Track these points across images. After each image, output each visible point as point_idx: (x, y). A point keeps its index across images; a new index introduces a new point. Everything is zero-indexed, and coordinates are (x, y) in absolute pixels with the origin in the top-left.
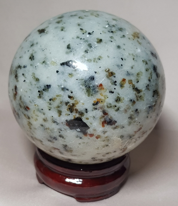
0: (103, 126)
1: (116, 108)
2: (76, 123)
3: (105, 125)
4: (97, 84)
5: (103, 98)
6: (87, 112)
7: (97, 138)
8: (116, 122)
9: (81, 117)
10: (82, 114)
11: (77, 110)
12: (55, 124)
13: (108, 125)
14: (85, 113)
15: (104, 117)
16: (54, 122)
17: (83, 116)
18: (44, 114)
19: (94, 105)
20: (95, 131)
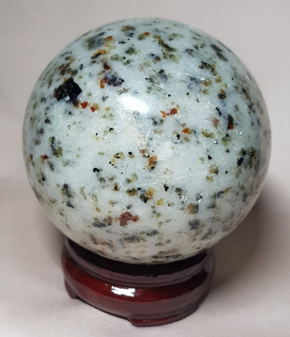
0: (102, 87)
1: (125, 61)
2: (65, 89)
3: (106, 85)
4: (105, 37)
5: (107, 49)
6: (81, 69)
7: (93, 109)
8: (123, 81)
9: (72, 77)
10: (74, 72)
11: (69, 70)
12: (43, 102)
13: (109, 84)
15: (104, 72)
17: (76, 75)
19: (93, 58)
20: (90, 97)
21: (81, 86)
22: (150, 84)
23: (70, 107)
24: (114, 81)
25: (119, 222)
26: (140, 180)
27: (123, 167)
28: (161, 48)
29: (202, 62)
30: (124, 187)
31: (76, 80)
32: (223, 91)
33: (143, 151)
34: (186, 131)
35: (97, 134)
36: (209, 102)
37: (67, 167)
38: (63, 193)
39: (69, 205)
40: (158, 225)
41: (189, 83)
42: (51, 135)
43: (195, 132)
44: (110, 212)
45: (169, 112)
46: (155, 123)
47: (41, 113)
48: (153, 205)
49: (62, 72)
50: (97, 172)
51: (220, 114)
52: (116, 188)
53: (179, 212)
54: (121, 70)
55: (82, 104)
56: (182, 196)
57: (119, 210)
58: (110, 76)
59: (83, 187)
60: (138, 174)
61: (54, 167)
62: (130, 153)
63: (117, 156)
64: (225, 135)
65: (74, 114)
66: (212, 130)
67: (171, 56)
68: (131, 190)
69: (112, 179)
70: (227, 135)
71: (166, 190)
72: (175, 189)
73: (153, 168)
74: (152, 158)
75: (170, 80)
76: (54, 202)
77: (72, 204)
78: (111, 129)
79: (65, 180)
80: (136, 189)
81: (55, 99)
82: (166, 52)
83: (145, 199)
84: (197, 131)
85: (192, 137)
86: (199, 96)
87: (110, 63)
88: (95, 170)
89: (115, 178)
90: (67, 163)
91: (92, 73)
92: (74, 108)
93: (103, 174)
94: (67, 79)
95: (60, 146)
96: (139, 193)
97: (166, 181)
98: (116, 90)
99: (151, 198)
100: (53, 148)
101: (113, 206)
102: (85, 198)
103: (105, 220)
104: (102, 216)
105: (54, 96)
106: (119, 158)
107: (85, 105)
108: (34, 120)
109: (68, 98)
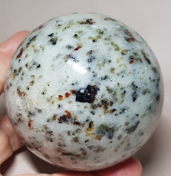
0: (66, 111)
1: (71, 133)
2: (90, 95)
3: (66, 114)
4: (104, 137)
5: (90, 132)
6: (91, 112)
7: (60, 97)
8: (60, 122)
9: (92, 104)
10: (94, 107)
11: (100, 106)
12: (103, 77)
13: (64, 115)
14: (91, 110)
16: (106, 78)
17: (91, 107)
18: (118, 75)
19: (92, 122)
20: (69, 101)
21: (80, 103)
22: (48, 130)
23: (76, 88)
24: (65, 119)
25: (23, 49)
30: (24, 69)
33: (25, 94)
34: (20, 120)
35: (48, 85)
37: (57, 54)
39: (52, 35)
44: (27, 50)
45: (30, 123)
46: (30, 113)
48: (12, 71)
49: (106, 102)
50: (38, 66)
52: (27, 65)
54: (67, 127)
55: (69, 94)
58: (69, 120)
59: (43, 51)
60: (21, 81)
61: (67, 48)
62: (28, 89)
63: (33, 82)
65: (69, 86)
67: (59, 151)
68: (21, 70)
69: (30, 68)
71: (10, 84)
72: (9, 87)
73: (18, 90)
74: (20, 95)
75: (45, 139)
77: (50, 37)
78: (43, 94)
79: (56, 46)
80: (19, 73)
82: (63, 151)
83: (15, 71)
86: (32, 140)
89: (29, 70)
90: (58, 56)
91: (80, 114)
92: (72, 89)
93: (35, 67)
97: (12, 88)
99: (13, 74)
101: (26, 55)
102: (41, 47)
103: (30, 44)
105: (95, 86)
106: (31, 82)
107: (67, 95)
108: (104, 62)
109: (82, 91)
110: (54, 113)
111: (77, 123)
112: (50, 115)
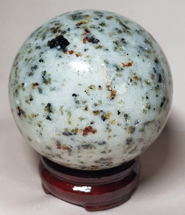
0: (85, 43)
1: (100, 29)
2: (57, 41)
3: (87, 42)
4: (83, 15)
5: (87, 21)
6: (69, 30)
7: (77, 55)
8: (99, 41)
9: (62, 35)
10: (64, 32)
11: (60, 31)
12: (38, 49)
13: (89, 42)
14: (67, 32)
15: (85, 34)
17: (65, 34)
19: (77, 25)
20: (75, 48)
21: (69, 41)
22: (115, 46)
23: (61, 53)
24: (93, 40)
25: (82, 132)
26: (103, 105)
27: (93, 95)
28: (121, 26)
29: (145, 40)
30: (91, 109)
31: (65, 36)
32: (157, 59)
33: (108, 86)
34: (136, 78)
35: (78, 72)
36: (150, 63)
37: (53, 92)
38: (45, 110)
39: (48, 118)
40: (108, 138)
41: (139, 49)
42: (44, 70)
43: (141, 80)
44: (78, 125)
45: (127, 65)
46: (118, 69)
47: (36, 56)
48: (108, 123)
49: (53, 31)
50: (75, 96)
51: (155, 72)
52: (86, 109)
53: (123, 130)
54: (97, 34)
55: (70, 52)
56: (127, 120)
57: (84, 124)
58: (89, 37)
59: (63, 106)
60: (103, 101)
61: (42, 91)
62: (100, 87)
63: (91, 87)
64: (157, 86)
65: (63, 58)
66: (150, 80)
67: (128, 32)
68: (96, 111)
69: (85, 102)
70: (158, 86)
71: (119, 114)
72: (124, 114)
73: (113, 98)
74: (113, 91)
75: (128, 45)
76: (35, 116)
77: (50, 117)
79: (49, 101)
80: (100, 111)
81: (49, 47)
82: (125, 29)
83: (104, 119)
84: (142, 79)
85: (139, 83)
86: (144, 58)
87: (89, 29)
88: (74, 95)
89: (87, 102)
90: (53, 89)
91: (77, 34)
92: (64, 53)
93: (78, 98)
94: (58, 36)
95: (50, 77)
96: (101, 114)
97: (120, 108)
98: (94, 45)
99: (108, 119)
100: (44, 78)
101: (81, 121)
102: (62, 114)
103: (73, 130)
104: (71, 128)
105: (48, 46)
106: (92, 89)
107: (71, 52)
108: (29, 60)
109: (59, 47)
110: (95, 50)
111: (87, 31)
112: (100, 51)
